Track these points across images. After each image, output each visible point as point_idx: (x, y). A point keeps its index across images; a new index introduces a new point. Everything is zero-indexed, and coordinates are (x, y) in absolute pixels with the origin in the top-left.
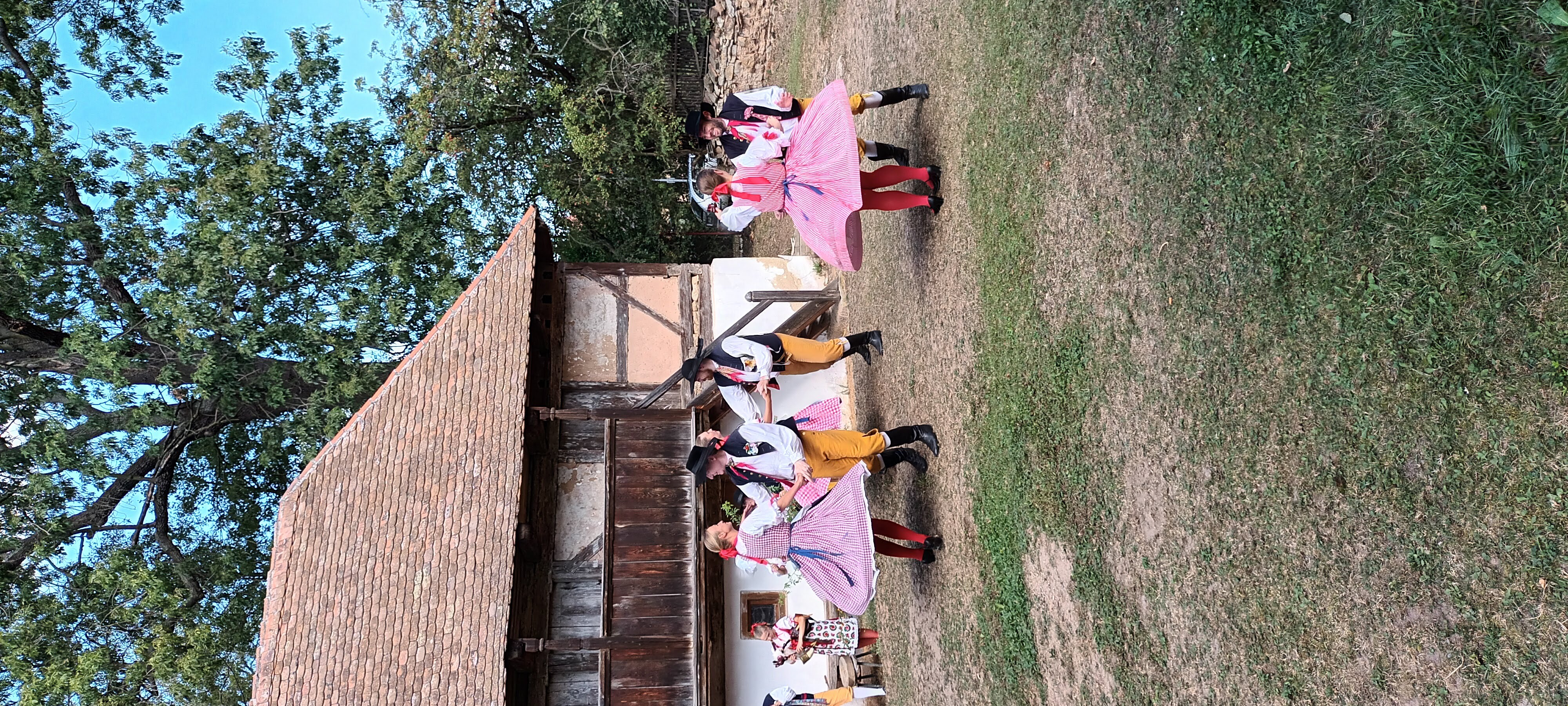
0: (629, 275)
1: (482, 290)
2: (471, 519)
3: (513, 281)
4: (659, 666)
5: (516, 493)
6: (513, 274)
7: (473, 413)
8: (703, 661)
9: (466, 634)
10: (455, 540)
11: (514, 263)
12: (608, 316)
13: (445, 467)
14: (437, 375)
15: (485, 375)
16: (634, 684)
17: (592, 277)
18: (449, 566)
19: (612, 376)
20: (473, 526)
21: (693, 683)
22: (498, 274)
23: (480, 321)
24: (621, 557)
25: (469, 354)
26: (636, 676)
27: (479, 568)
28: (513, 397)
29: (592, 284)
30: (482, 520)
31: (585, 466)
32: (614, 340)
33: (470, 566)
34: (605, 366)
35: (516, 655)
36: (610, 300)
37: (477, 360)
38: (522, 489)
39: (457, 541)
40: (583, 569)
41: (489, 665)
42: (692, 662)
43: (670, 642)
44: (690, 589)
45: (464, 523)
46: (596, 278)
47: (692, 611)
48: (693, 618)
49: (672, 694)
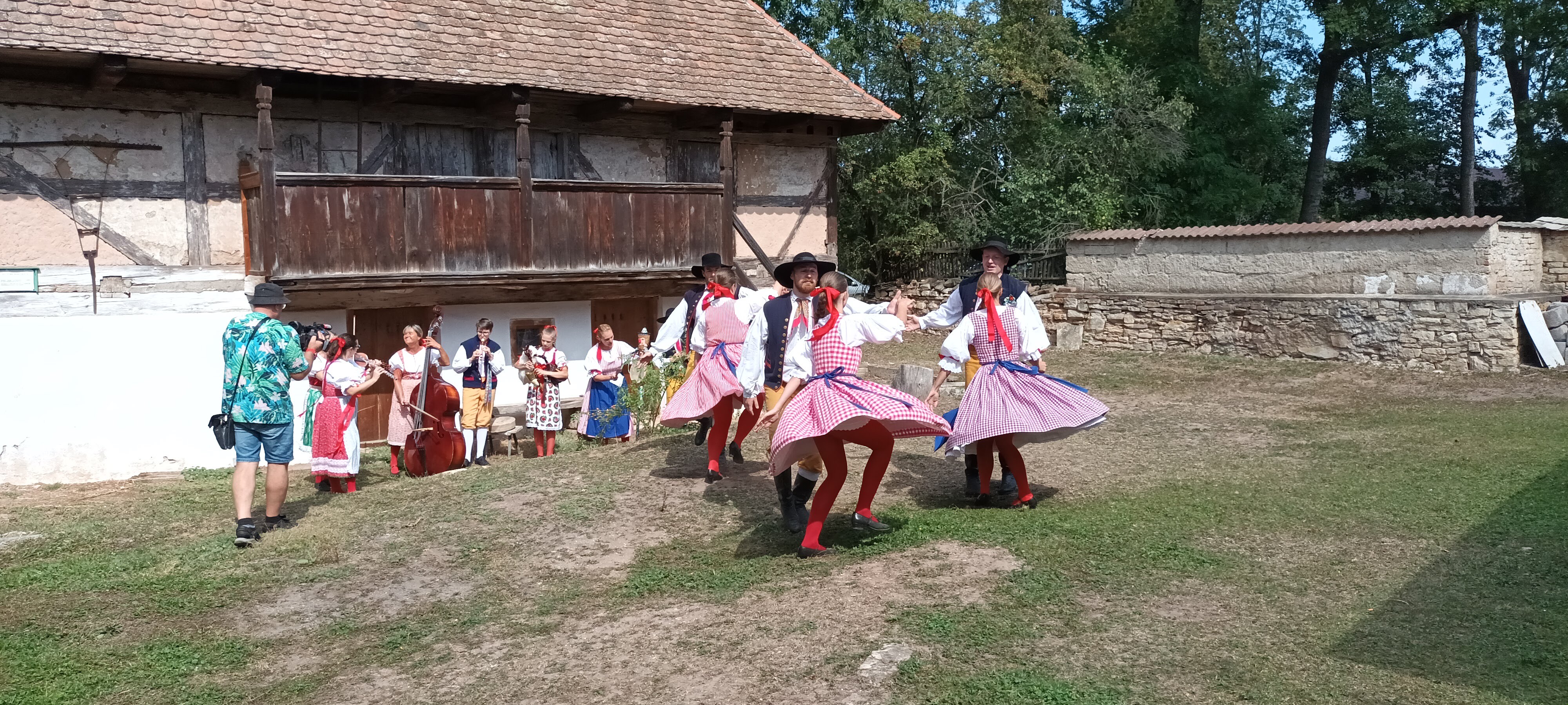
0: (827, 207)
1: (819, 69)
2: (625, 54)
3: (835, 98)
4: (505, 238)
5: (660, 98)
6: (840, 99)
7: (716, 58)
8: (511, 281)
9: (522, 47)
10: (603, 38)
11: (849, 100)
12: (793, 187)
13: (662, 30)
14: (740, 25)
15: (750, 70)
16: (489, 212)
17: (825, 172)
18: (580, 31)
19: (741, 193)
20: (620, 56)
21: (488, 271)
22: (836, 85)
23: (794, 67)
24: (603, 199)
25: (763, 55)
26: (495, 214)
27: (585, 61)
28: (741, 97)
29: (820, 173)
30: (627, 65)
31: (663, 165)
32: (772, 193)
33: (585, 53)
34: (750, 185)
35: (515, 95)
36: (806, 190)
37: (761, 64)
38: (665, 104)
39: (603, 39)
40: (572, 162)
41: (501, 69)
42: (507, 270)
43: (527, 247)
44: (575, 267)
45: (620, 47)
46: (825, 177)
47: (555, 269)
48: (549, 270)
49: (478, 250)
